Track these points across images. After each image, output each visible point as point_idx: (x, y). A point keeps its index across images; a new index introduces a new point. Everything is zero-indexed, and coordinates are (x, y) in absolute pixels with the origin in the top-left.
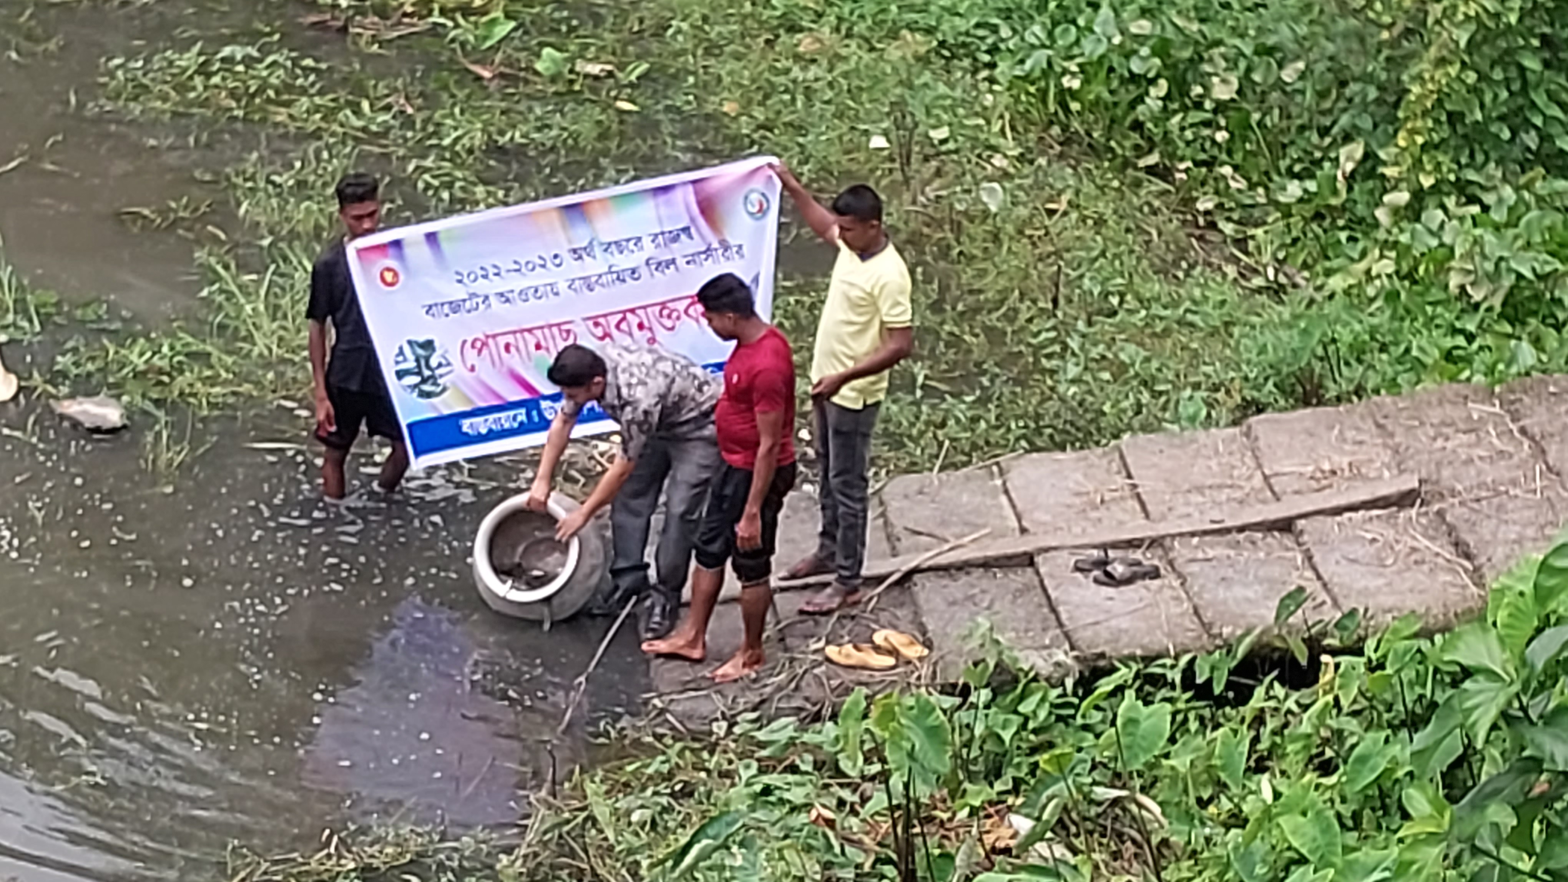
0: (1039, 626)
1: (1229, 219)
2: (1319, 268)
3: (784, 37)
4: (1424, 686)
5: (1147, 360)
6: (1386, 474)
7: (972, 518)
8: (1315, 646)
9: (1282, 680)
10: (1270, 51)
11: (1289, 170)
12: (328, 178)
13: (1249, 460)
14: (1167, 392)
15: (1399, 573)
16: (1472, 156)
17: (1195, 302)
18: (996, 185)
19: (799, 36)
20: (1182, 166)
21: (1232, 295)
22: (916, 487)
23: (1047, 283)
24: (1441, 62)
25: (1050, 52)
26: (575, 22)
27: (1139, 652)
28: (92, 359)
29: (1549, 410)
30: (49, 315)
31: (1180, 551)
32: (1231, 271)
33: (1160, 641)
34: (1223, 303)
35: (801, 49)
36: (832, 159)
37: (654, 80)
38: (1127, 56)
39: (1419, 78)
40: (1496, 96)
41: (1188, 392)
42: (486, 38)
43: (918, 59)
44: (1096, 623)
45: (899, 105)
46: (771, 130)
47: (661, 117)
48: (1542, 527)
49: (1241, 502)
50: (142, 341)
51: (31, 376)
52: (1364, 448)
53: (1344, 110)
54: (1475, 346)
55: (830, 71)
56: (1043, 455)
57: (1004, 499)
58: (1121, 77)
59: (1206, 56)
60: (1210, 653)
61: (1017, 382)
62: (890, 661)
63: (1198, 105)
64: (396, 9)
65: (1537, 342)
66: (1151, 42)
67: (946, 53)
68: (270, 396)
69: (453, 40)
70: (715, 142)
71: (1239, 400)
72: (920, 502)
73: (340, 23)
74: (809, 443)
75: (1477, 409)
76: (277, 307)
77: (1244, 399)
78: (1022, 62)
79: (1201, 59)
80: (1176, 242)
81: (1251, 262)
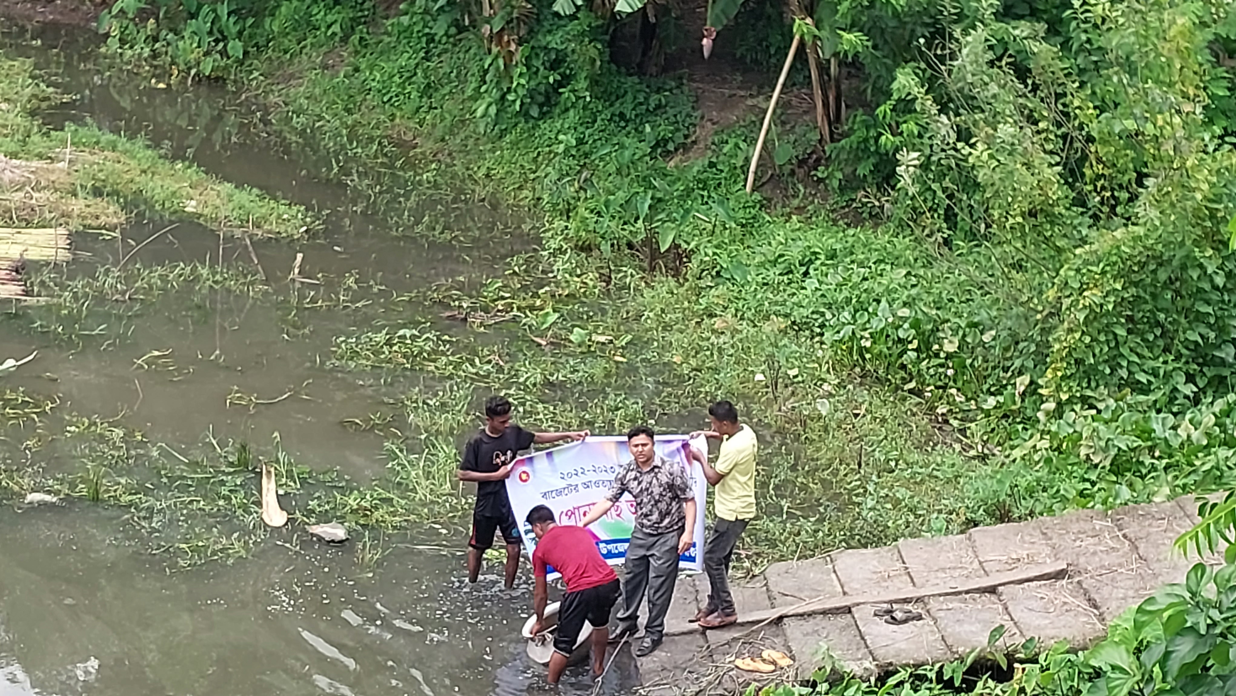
0: (855, 647)
1: (955, 418)
2: (1006, 445)
3: (706, 320)
4: (1073, 681)
5: (912, 497)
6: (1048, 561)
7: (815, 587)
8: (1011, 658)
9: (991, 677)
10: (975, 325)
11: (989, 390)
12: (458, 400)
13: (971, 553)
14: (923, 515)
15: (1058, 616)
16: (1089, 382)
17: (938, 465)
18: (824, 400)
19: (715, 319)
20: (928, 389)
21: (959, 460)
22: (784, 569)
23: (855, 454)
24: (1070, 331)
25: (854, 327)
26: (591, 314)
27: (912, 662)
28: (328, 503)
29: (1139, 524)
30: (305, 479)
31: (933, 604)
32: (957, 447)
33: (922, 656)
34: (953, 465)
35: (716, 326)
36: (733, 387)
37: (635, 345)
38: (897, 328)
39: (1057, 340)
40: (1101, 350)
41: (935, 515)
42: (543, 323)
43: (780, 331)
44: (887, 646)
45: (771, 356)
46: (700, 371)
47: (639, 364)
48: (1137, 590)
49: (967, 577)
50: (356, 492)
51: (294, 512)
52: (1036, 546)
53: (1018, 357)
54: (1096, 489)
55: (732, 338)
56: (855, 550)
57: (833, 576)
58: (894, 340)
59: (940, 328)
60: (952, 662)
61: (839, 510)
62: (772, 667)
63: (937, 355)
64: (494, 308)
65: (1131, 485)
66: (910, 321)
67: (796, 328)
68: (426, 522)
69: (525, 324)
70: (669, 378)
71: (964, 518)
72: (787, 578)
73: (463, 316)
75: (1098, 524)
76: (430, 472)
77: (967, 518)
78: (838, 332)
79: (938, 330)
80: (926, 431)
81: (969, 442)
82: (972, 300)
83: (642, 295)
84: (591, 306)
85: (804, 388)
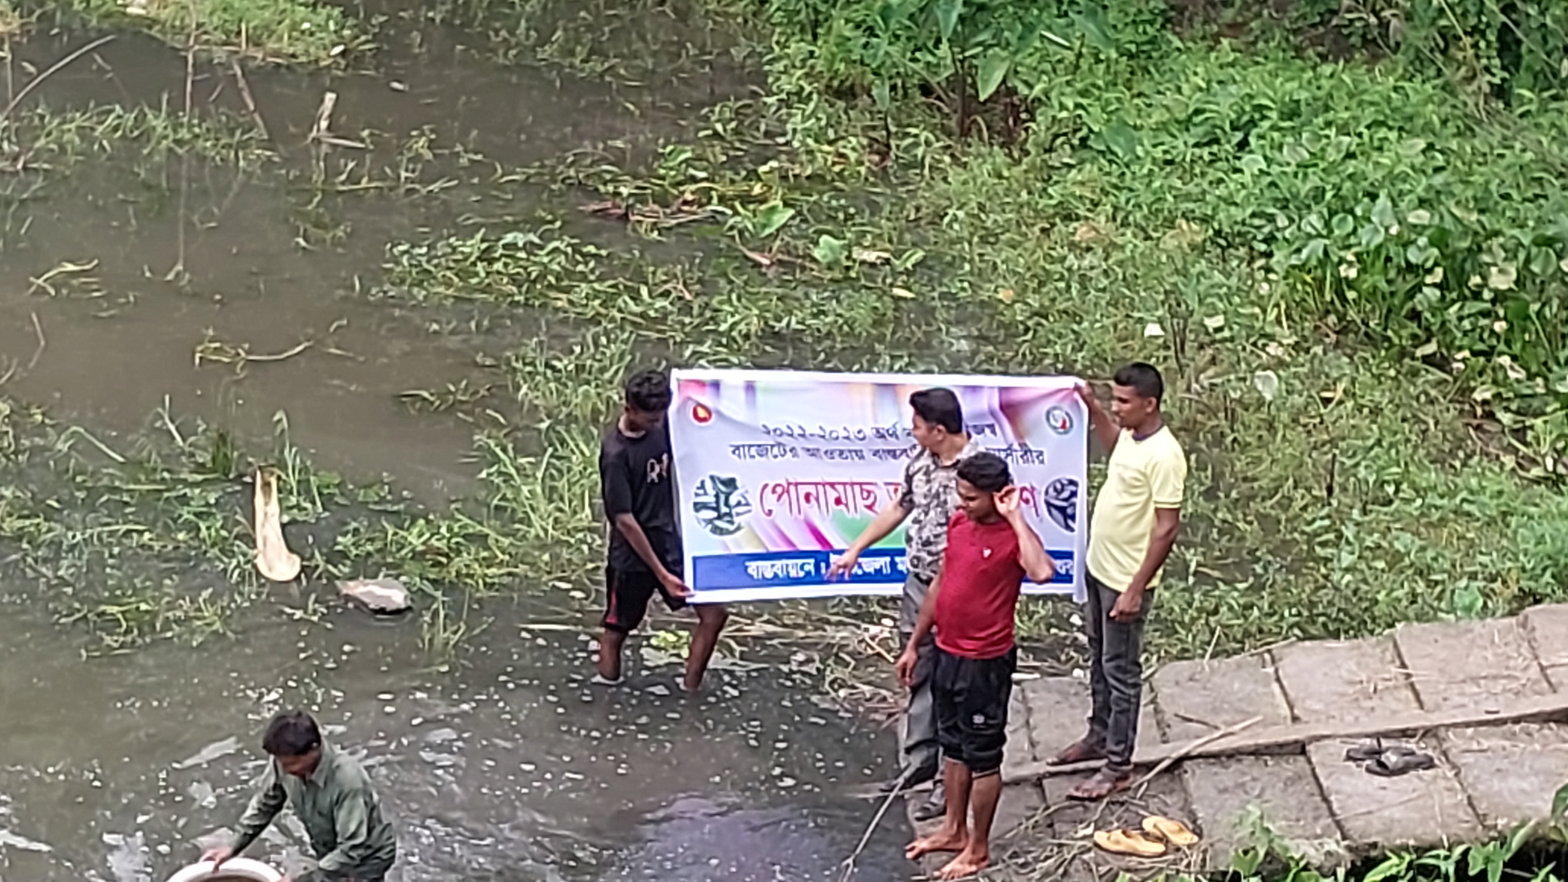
0: (1310, 815)
1: (1507, 409)
3: (1060, 226)
5: (1423, 549)
7: (1244, 706)
9: (1558, 873)
10: (1549, 242)
12: (607, 362)
13: (1525, 649)
14: (1443, 582)
17: (1472, 492)
18: (1269, 373)
19: (1075, 224)
20: (1459, 356)
21: (1509, 486)
22: (1187, 674)
23: (1322, 471)
25: (1327, 242)
26: (852, 210)
27: (1412, 842)
28: (371, 540)
30: (332, 495)
31: (1454, 741)
32: (1509, 461)
33: (1433, 832)
34: (1500, 493)
36: (1107, 347)
37: (930, 268)
38: (1405, 245)
41: (1463, 583)
42: (765, 226)
43: (1193, 247)
44: (1370, 813)
45: (1174, 293)
46: (1046, 318)
47: (937, 303)
49: (1517, 694)
50: (422, 522)
51: (313, 556)
55: (1106, 260)
56: (1316, 643)
57: (1276, 687)
58: (1399, 267)
59: (1484, 246)
60: (1484, 845)
61: (1290, 570)
62: (1160, 848)
63: (1477, 296)
64: (677, 197)
66: (1428, 232)
67: (1223, 242)
68: (545, 578)
69: (732, 228)
70: (990, 328)
71: (1516, 591)
72: (1191, 689)
73: (621, 211)
74: (1081, 629)
76: (553, 489)
77: (1520, 589)
78: (1298, 251)
79: (1480, 249)
80: (1454, 431)
81: (1530, 452)
82: (1546, 197)
83: (945, 179)
84: (852, 197)
85: (1235, 351)
